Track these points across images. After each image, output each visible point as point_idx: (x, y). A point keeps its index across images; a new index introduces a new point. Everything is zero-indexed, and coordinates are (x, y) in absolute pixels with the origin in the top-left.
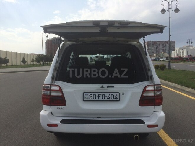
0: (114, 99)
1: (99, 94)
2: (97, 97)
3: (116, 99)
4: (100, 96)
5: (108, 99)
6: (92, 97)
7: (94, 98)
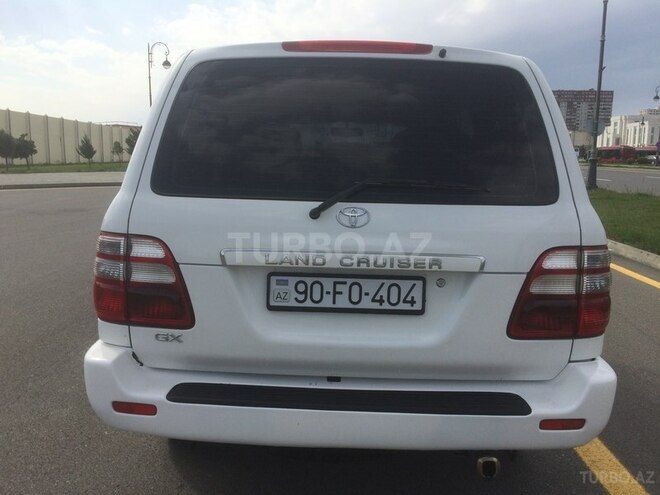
0: (402, 306)
1: (335, 283)
2: (328, 293)
3: (407, 307)
4: (339, 288)
5: (376, 306)
6: (305, 292)
7: (317, 297)
